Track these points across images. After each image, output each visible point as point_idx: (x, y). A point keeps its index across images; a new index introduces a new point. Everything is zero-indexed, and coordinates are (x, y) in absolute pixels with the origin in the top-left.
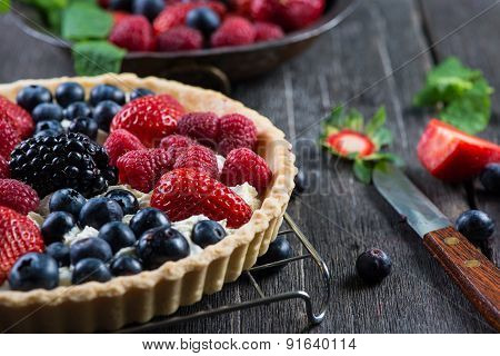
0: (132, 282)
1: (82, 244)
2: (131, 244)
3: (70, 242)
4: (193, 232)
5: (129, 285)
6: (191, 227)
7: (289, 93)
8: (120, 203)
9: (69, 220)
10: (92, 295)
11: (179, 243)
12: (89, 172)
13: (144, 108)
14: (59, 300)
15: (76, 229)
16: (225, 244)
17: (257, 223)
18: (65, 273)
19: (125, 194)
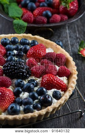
0: (40, 113)
1: (26, 100)
2: (38, 99)
3: (21, 97)
4: (53, 94)
5: (39, 114)
6: (52, 93)
7: (68, 31)
8: (33, 84)
9: (21, 90)
10: (30, 117)
11: (50, 99)
12: (25, 74)
13: (36, 51)
14: (21, 119)
15: (23, 93)
16: (62, 100)
17: (69, 93)
18: (22, 108)
19: (34, 80)
